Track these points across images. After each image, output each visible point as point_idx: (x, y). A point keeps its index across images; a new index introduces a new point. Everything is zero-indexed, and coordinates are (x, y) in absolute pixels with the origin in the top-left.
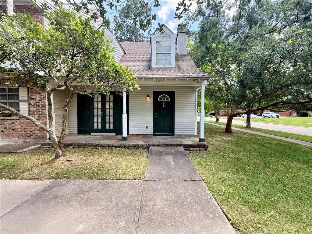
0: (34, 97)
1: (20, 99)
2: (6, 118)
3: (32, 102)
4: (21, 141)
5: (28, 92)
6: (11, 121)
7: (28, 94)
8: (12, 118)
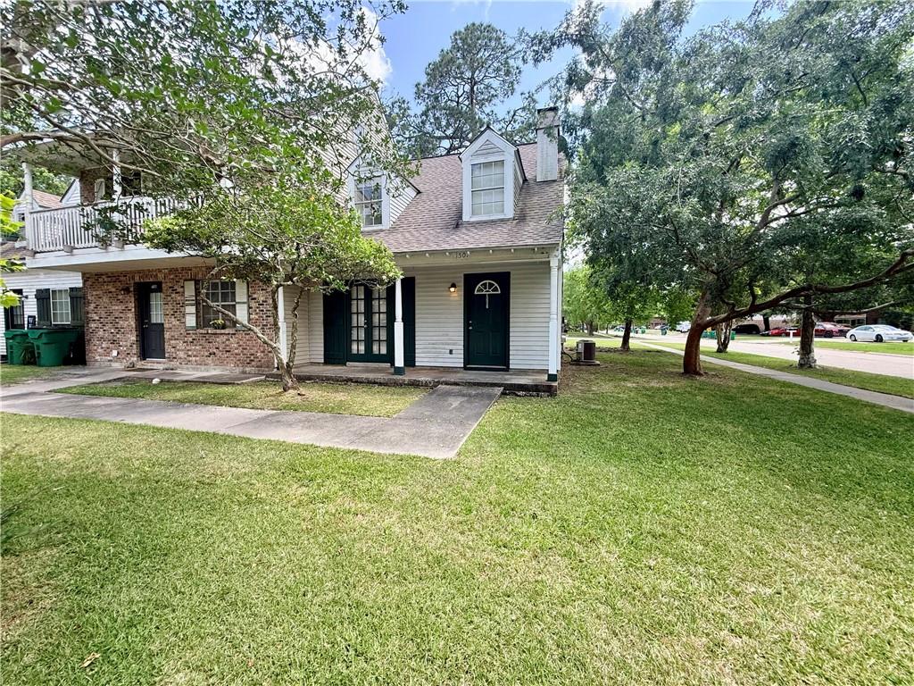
0: (255, 296)
1: (237, 300)
2: (218, 331)
3: (253, 304)
4: (238, 370)
5: (248, 288)
6: (226, 337)
7: (248, 291)
8: (227, 331)
